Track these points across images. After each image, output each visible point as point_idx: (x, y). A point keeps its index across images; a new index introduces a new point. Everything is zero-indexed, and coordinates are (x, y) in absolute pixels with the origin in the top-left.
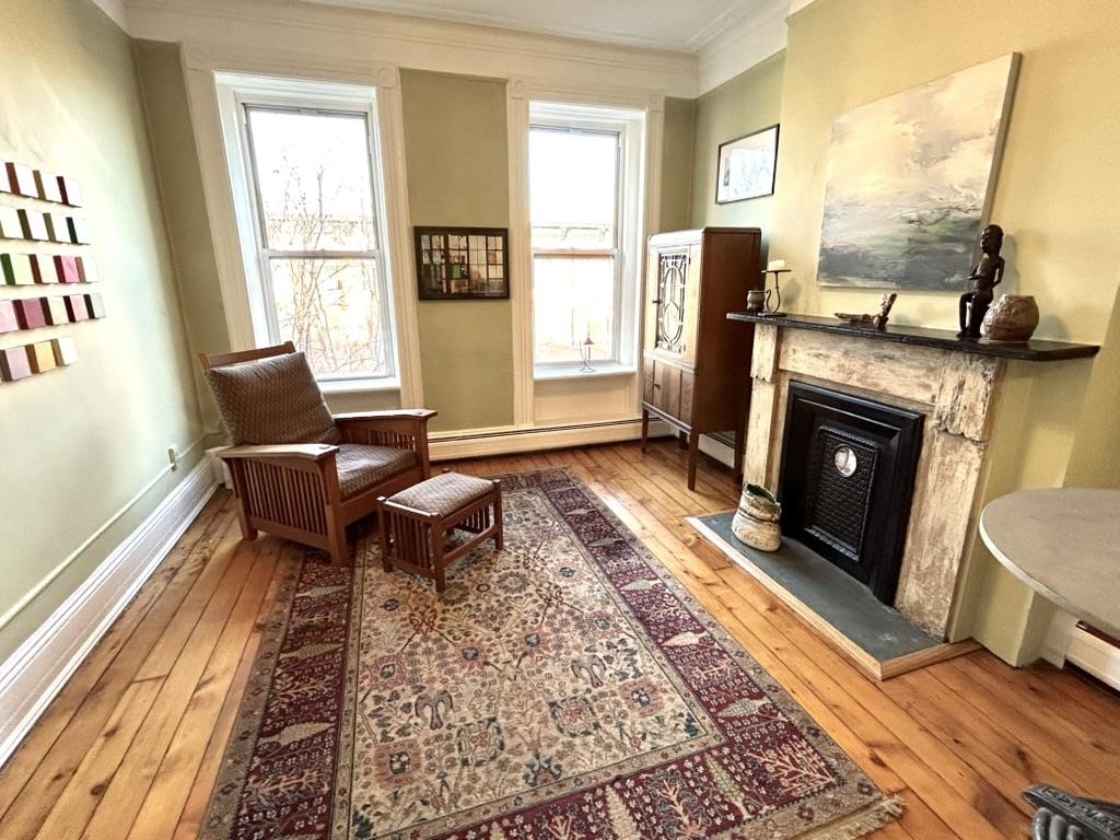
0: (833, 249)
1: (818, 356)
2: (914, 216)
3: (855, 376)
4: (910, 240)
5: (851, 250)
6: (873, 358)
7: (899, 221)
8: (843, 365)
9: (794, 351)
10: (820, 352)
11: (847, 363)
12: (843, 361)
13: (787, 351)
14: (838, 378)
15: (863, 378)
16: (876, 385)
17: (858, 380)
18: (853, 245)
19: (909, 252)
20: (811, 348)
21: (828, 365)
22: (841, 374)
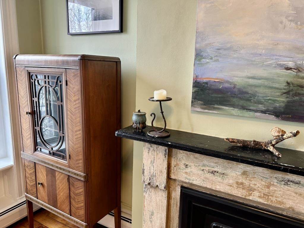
0: (207, 83)
1: (213, 172)
2: (291, 64)
3: (256, 194)
4: (288, 83)
5: (227, 85)
6: (276, 181)
7: (275, 67)
8: (242, 184)
9: (186, 166)
10: (216, 169)
11: (246, 182)
12: (241, 179)
13: (177, 165)
14: (238, 193)
15: (266, 196)
16: (281, 203)
17: (260, 197)
18: (228, 82)
19: (287, 93)
20: (204, 165)
21: (226, 181)
22: (241, 190)
